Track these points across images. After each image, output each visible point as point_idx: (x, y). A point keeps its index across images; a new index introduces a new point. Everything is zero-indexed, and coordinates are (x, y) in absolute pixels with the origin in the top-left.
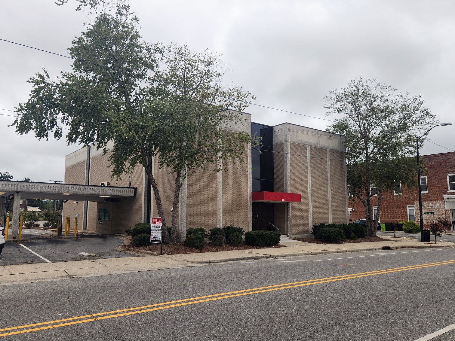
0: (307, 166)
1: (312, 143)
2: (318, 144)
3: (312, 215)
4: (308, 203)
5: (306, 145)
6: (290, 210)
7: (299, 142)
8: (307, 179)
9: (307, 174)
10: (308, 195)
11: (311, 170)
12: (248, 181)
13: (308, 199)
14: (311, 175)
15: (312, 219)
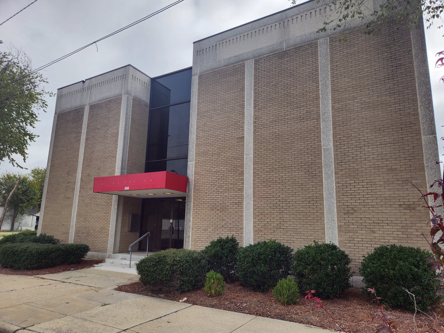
0: (243, 106)
1: (262, 49)
2: (281, 43)
3: (254, 218)
4: (241, 190)
5: (242, 61)
6: (190, 207)
7: (223, 63)
8: (243, 134)
9: (243, 123)
10: (243, 172)
11: (255, 111)
12: (115, 165)
13: (243, 179)
14: (255, 122)
15: (254, 227)
